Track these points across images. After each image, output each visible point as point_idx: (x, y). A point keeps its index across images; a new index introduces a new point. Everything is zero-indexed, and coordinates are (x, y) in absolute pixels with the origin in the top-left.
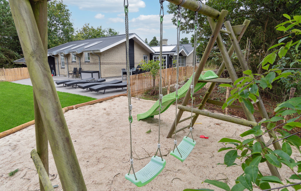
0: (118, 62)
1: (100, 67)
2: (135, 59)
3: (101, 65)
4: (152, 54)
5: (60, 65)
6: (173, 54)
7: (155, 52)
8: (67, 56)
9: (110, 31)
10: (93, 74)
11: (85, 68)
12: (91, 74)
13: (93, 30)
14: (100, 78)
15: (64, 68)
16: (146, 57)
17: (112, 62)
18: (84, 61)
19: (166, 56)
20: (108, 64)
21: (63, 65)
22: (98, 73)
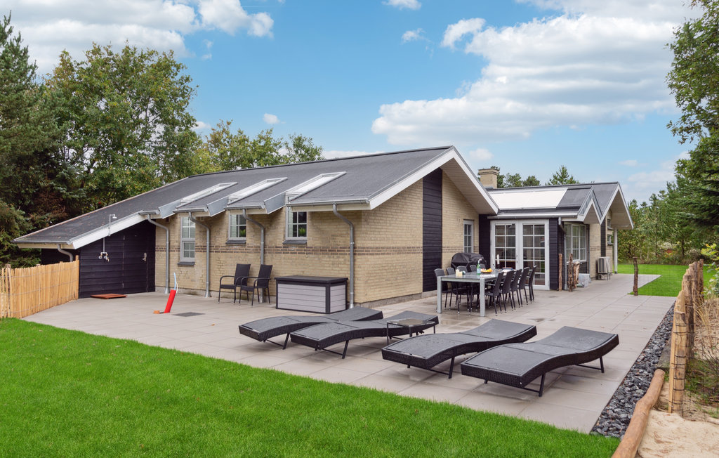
0: (404, 245)
1: (354, 264)
2: (443, 232)
3: (357, 257)
4: (489, 218)
5: (176, 253)
6: (576, 217)
7: (500, 211)
8: (209, 224)
9: (298, 144)
10: (332, 288)
11: (284, 266)
12: (324, 289)
13: (243, 141)
14: (352, 306)
15: (192, 265)
16: (470, 226)
17: (389, 245)
18: (280, 242)
19: (546, 224)
20: (378, 251)
21: (186, 255)
22: (344, 286)
